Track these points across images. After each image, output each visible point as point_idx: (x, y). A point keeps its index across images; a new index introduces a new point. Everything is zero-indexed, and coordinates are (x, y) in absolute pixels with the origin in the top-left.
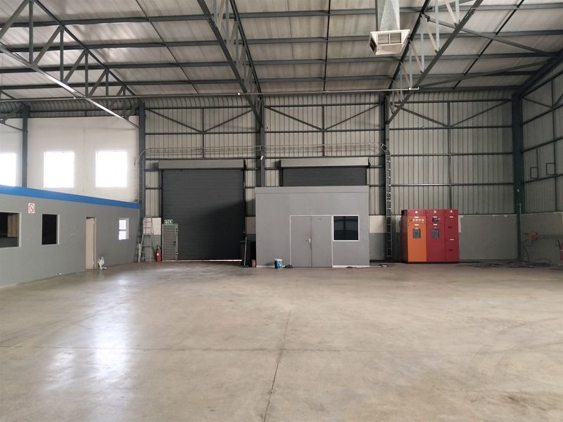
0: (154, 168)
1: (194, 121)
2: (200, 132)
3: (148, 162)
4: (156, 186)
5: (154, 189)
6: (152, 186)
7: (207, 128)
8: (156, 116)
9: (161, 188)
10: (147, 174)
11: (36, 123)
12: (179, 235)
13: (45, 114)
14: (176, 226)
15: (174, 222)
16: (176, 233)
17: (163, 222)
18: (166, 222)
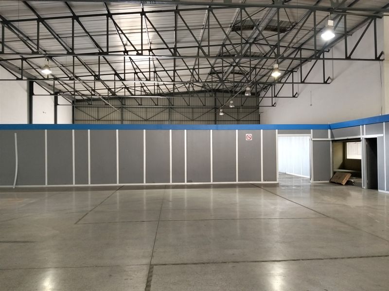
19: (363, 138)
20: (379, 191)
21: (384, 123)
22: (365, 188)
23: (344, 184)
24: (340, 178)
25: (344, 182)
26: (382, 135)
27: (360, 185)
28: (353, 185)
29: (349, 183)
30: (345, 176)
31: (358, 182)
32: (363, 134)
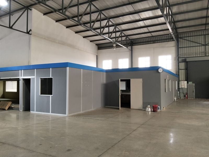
0: (183, 61)
1: (200, 41)
2: (204, 45)
3: (180, 59)
4: (184, 68)
5: (183, 69)
6: (182, 68)
7: (207, 43)
8: (183, 40)
9: (186, 69)
10: (180, 64)
11: (135, 47)
12: (195, 88)
13: (138, 44)
14: (194, 84)
15: (193, 83)
16: (194, 87)
17: (188, 83)
18: (189, 83)
19: (21, 78)
20: (31, 112)
21: (35, 70)
22: (21, 111)
23: (7, 109)
24: (3, 105)
25: (7, 108)
26: (34, 77)
27: (18, 109)
28: (13, 109)
29: (10, 108)
30: (8, 104)
31: (17, 107)
32: (21, 76)
